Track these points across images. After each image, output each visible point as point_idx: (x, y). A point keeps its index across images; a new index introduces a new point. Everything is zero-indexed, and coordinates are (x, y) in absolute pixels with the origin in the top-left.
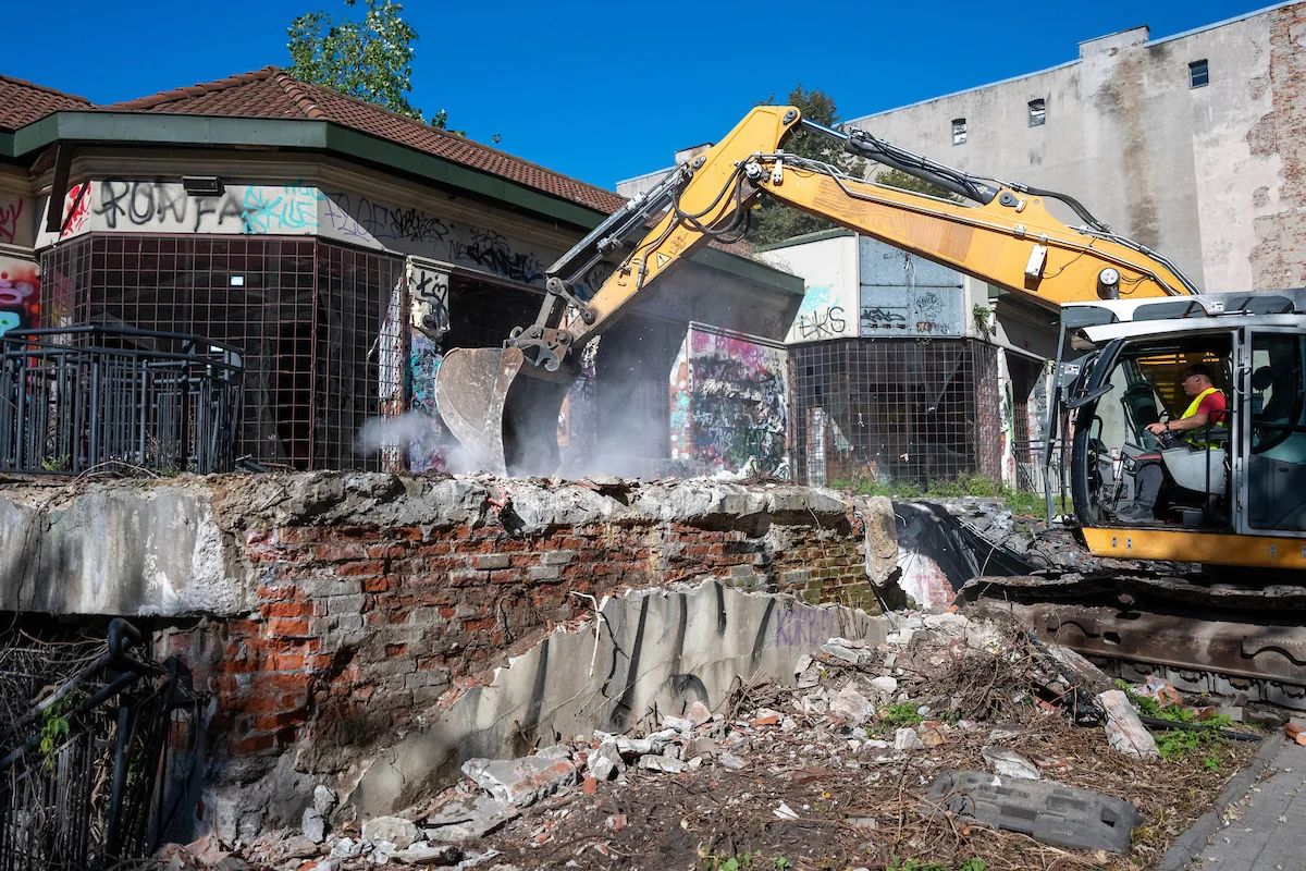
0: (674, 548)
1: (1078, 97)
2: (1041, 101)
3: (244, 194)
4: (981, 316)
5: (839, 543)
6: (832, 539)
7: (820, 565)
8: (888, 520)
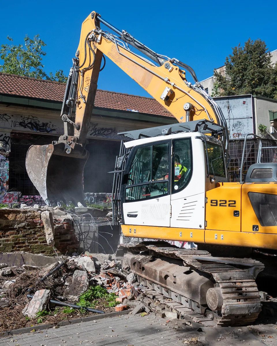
4: (262, 129)
5: (29, 229)
6: (24, 228)
7: (13, 238)
8: (47, 220)
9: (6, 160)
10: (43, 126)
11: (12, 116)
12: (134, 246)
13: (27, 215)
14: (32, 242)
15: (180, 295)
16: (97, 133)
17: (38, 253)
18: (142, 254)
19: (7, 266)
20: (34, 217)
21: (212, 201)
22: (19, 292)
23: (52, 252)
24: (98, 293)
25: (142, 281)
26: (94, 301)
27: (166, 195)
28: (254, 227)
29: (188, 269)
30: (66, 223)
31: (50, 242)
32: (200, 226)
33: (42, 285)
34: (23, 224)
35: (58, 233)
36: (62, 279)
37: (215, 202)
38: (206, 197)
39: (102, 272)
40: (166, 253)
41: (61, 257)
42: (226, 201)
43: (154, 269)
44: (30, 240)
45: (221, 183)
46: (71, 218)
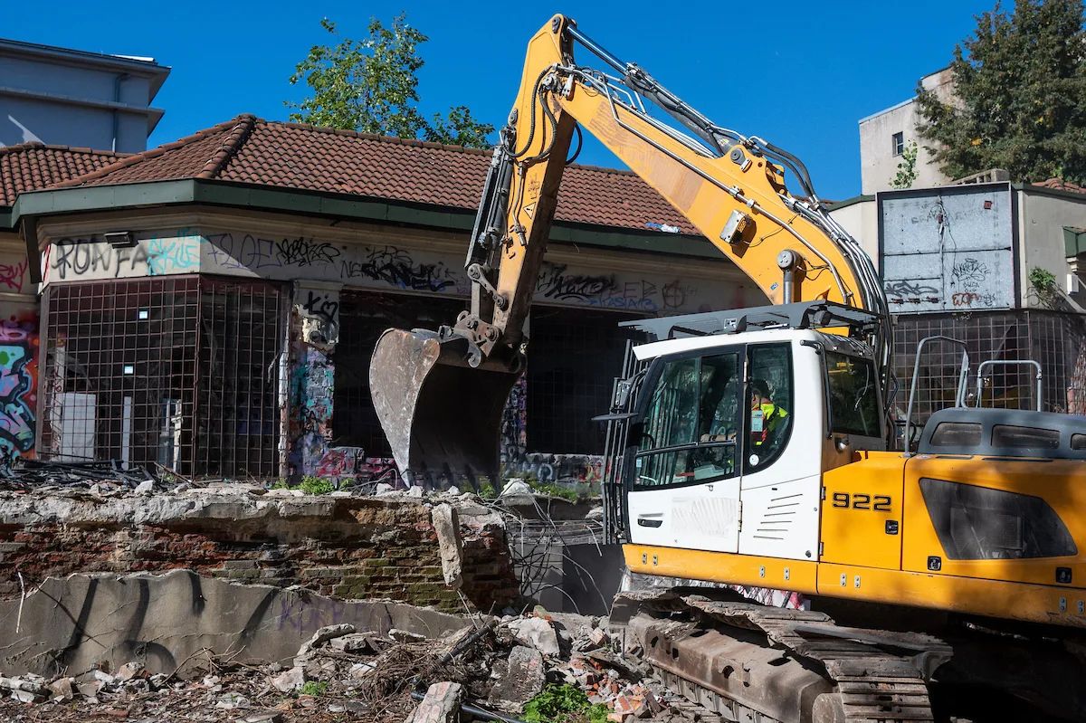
0: (144, 543)
3: (150, 245)
4: (1042, 282)
5: (404, 546)
6: (391, 542)
7: (367, 565)
8: (446, 526)
9: (327, 363)
10: (422, 274)
11: (345, 248)
12: (654, 597)
13: (398, 512)
14: (410, 577)
15: (758, 713)
16: (564, 290)
17: (424, 604)
18: (675, 618)
19: (354, 632)
20: (414, 518)
21: (836, 495)
22: (391, 688)
23: (455, 603)
24: (567, 699)
25: (671, 685)
26: (557, 717)
27: (731, 476)
28: (930, 560)
29: (779, 654)
30: (488, 535)
31: (453, 579)
32: (808, 554)
33: (441, 670)
34: (391, 533)
35: (473, 558)
36: (483, 665)
37: (844, 498)
38: (823, 488)
39: (575, 655)
40: (727, 614)
41: (477, 617)
42: (868, 497)
43: (701, 652)
44: (406, 571)
45: (862, 453)
46: (501, 523)
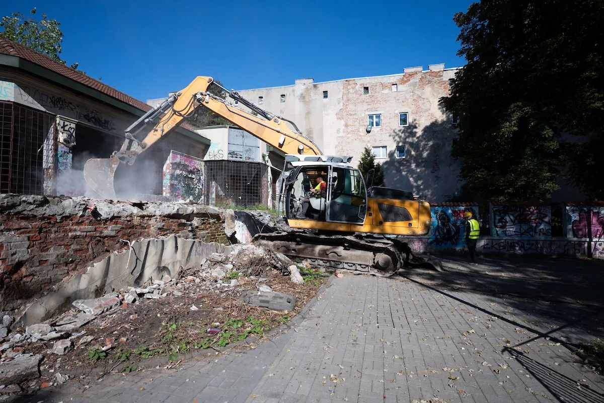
0: (160, 225)
1: (294, 96)
2: (284, 95)
4: (263, 157)
6: (215, 222)
7: (210, 230)
34: (215, 219)
43: (310, 249)
44: (218, 232)
